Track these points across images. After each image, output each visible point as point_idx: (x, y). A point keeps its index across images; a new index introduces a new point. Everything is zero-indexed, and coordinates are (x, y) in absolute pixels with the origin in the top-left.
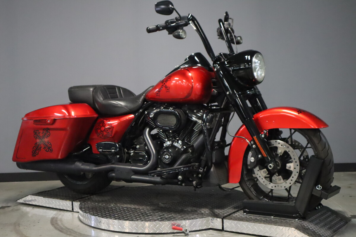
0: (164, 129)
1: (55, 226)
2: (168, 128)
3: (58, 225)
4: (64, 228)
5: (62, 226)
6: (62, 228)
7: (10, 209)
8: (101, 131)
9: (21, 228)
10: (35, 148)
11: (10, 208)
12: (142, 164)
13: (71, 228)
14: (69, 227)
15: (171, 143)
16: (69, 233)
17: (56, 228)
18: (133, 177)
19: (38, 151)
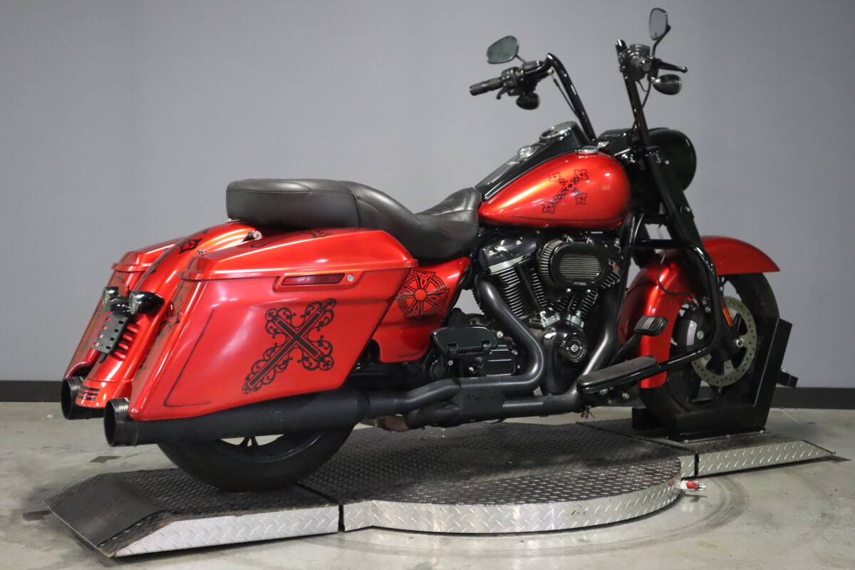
0: (576, 286)
2: (584, 284)
7: (118, 463)
8: (418, 301)
10: (261, 364)
11: (118, 460)
12: (509, 374)
15: (558, 319)
18: (507, 405)
19: (275, 371)
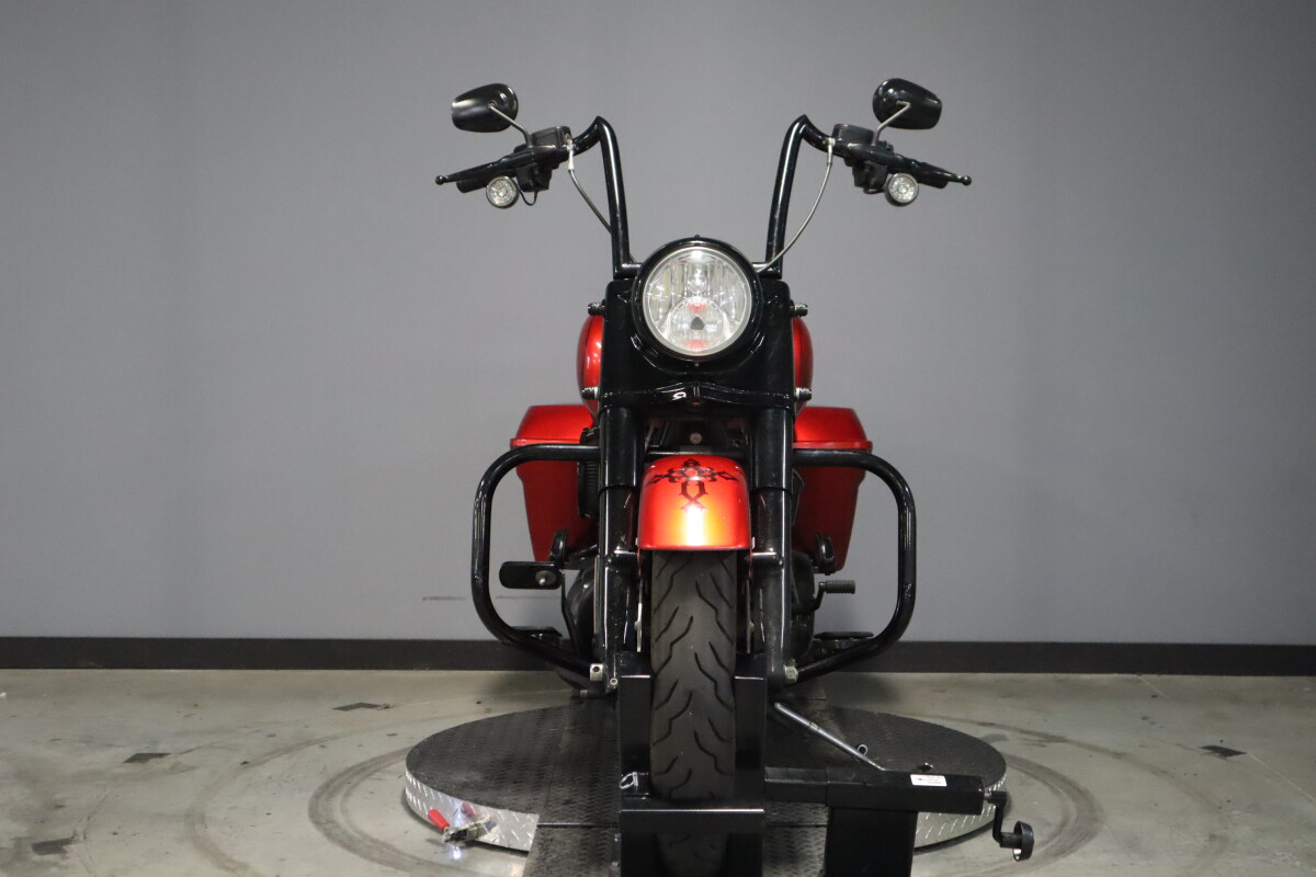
1: (325, 829)
3: (338, 826)
4: (357, 835)
5: (351, 831)
6: (351, 838)
7: (166, 763)
9: (213, 831)
11: (165, 758)
13: (382, 839)
14: (375, 836)
16: (376, 855)
17: (329, 835)
